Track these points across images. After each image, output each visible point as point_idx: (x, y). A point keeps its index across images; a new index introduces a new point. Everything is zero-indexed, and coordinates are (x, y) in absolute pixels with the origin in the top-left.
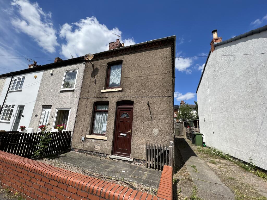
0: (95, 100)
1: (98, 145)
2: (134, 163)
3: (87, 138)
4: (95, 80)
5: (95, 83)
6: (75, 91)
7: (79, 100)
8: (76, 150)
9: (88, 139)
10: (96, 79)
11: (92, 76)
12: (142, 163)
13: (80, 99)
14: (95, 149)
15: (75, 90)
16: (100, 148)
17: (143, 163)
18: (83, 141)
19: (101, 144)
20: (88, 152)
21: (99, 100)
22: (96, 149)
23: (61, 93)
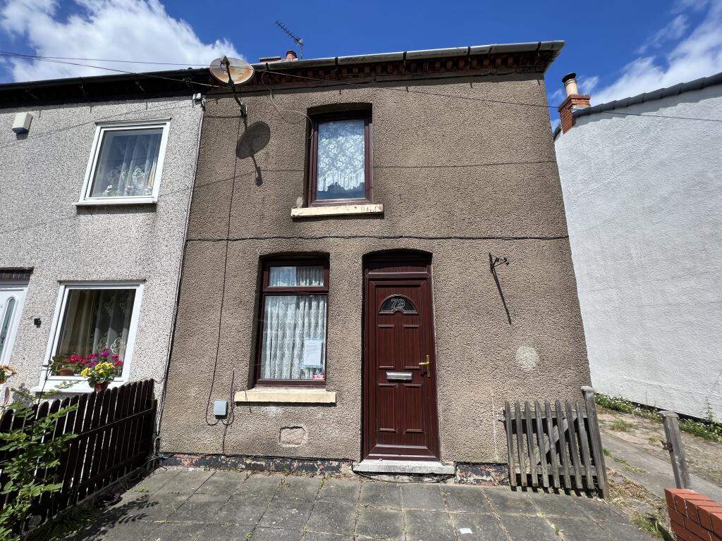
0: (267, 247)
1: (297, 427)
2: (459, 479)
3: (239, 404)
4: (258, 170)
5: (259, 182)
6: (160, 209)
7: (186, 245)
8: (186, 461)
9: (247, 408)
10: (262, 167)
11: (240, 153)
12: (488, 474)
13: (189, 243)
14: (284, 446)
15: (161, 204)
16: (306, 437)
17: (493, 474)
18: (219, 417)
19: (310, 422)
20: (248, 462)
21: (285, 246)
22: (289, 443)
23: (84, 218)
